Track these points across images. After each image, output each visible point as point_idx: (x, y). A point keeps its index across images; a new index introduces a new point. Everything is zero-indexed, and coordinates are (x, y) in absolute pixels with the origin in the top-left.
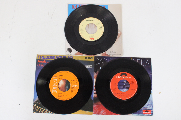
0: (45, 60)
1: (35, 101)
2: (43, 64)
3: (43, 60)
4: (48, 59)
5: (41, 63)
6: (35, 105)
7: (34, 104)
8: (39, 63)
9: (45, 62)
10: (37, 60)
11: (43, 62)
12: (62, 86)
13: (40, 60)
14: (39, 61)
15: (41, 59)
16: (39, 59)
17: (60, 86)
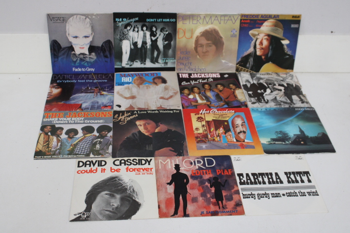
0: (249, 20)
1: (238, 61)
2: (247, 23)
3: (247, 20)
4: (252, 18)
5: (245, 23)
6: (238, 66)
7: (237, 64)
8: (243, 23)
9: (249, 21)
10: (241, 20)
11: (247, 21)
12: (266, 46)
13: (244, 20)
14: (242, 21)
15: (245, 18)
16: (243, 18)
17: (264, 46)
